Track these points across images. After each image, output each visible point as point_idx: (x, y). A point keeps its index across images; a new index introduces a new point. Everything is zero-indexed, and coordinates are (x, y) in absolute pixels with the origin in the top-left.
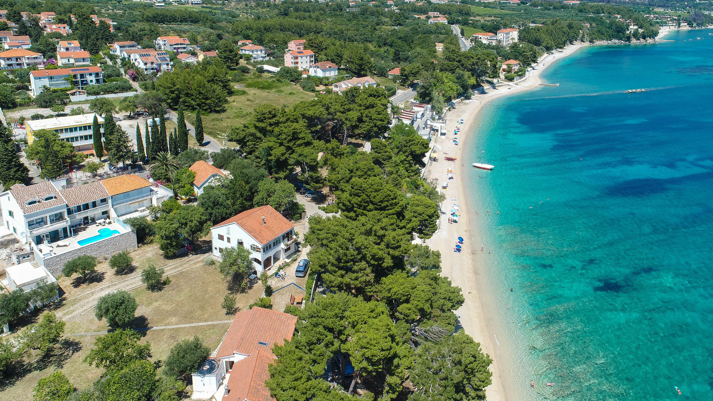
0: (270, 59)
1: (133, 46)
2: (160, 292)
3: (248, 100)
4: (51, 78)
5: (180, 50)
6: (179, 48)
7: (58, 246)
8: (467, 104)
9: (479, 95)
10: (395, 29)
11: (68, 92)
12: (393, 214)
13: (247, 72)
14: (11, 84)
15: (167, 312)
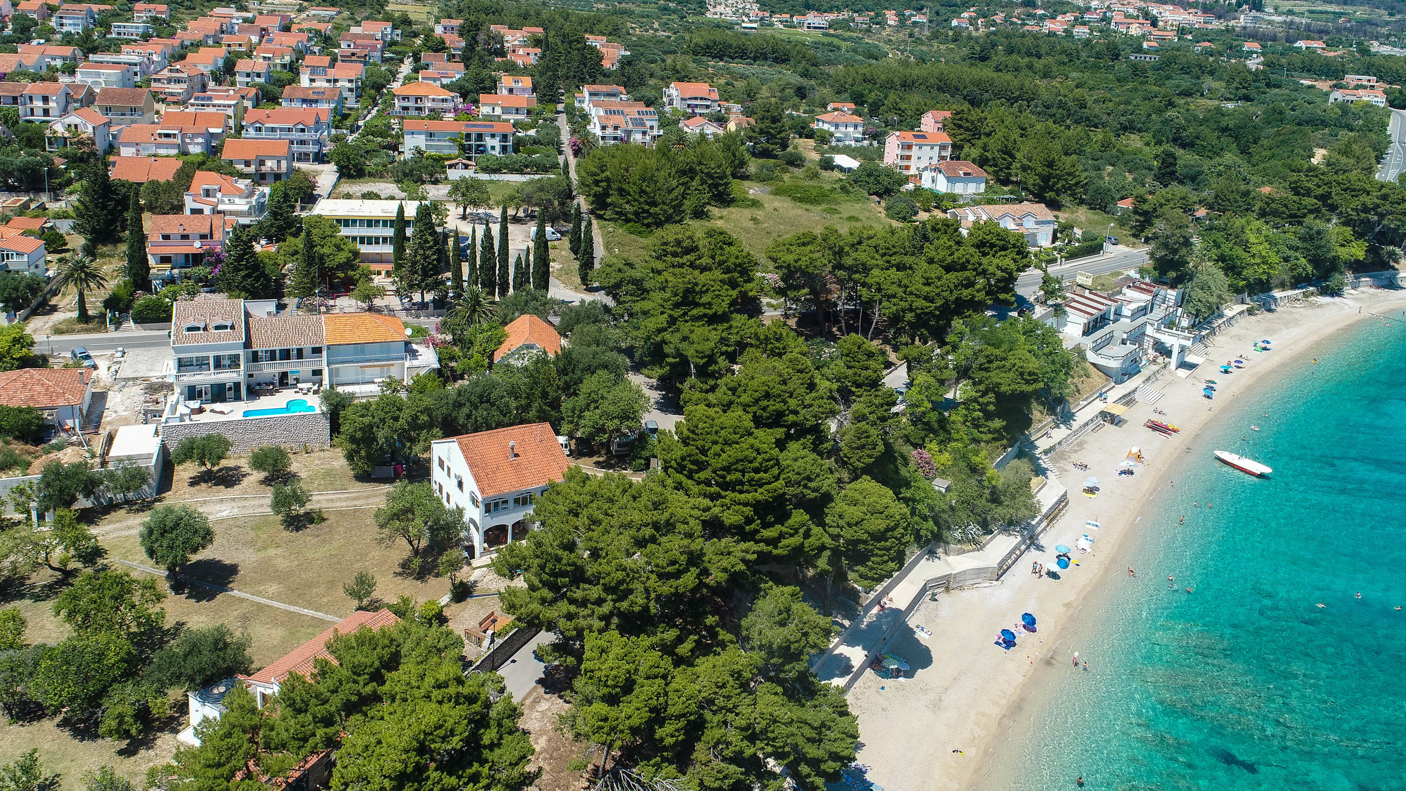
0: (871, 145)
1: (614, 95)
2: (294, 534)
3: (753, 219)
4: (431, 135)
5: (697, 111)
6: (697, 106)
7: (212, 411)
8: (1320, 306)
9: (1373, 291)
10: (1218, 109)
11: (447, 163)
12: (746, 504)
13: (798, 166)
14: (380, 139)
15: (277, 571)
